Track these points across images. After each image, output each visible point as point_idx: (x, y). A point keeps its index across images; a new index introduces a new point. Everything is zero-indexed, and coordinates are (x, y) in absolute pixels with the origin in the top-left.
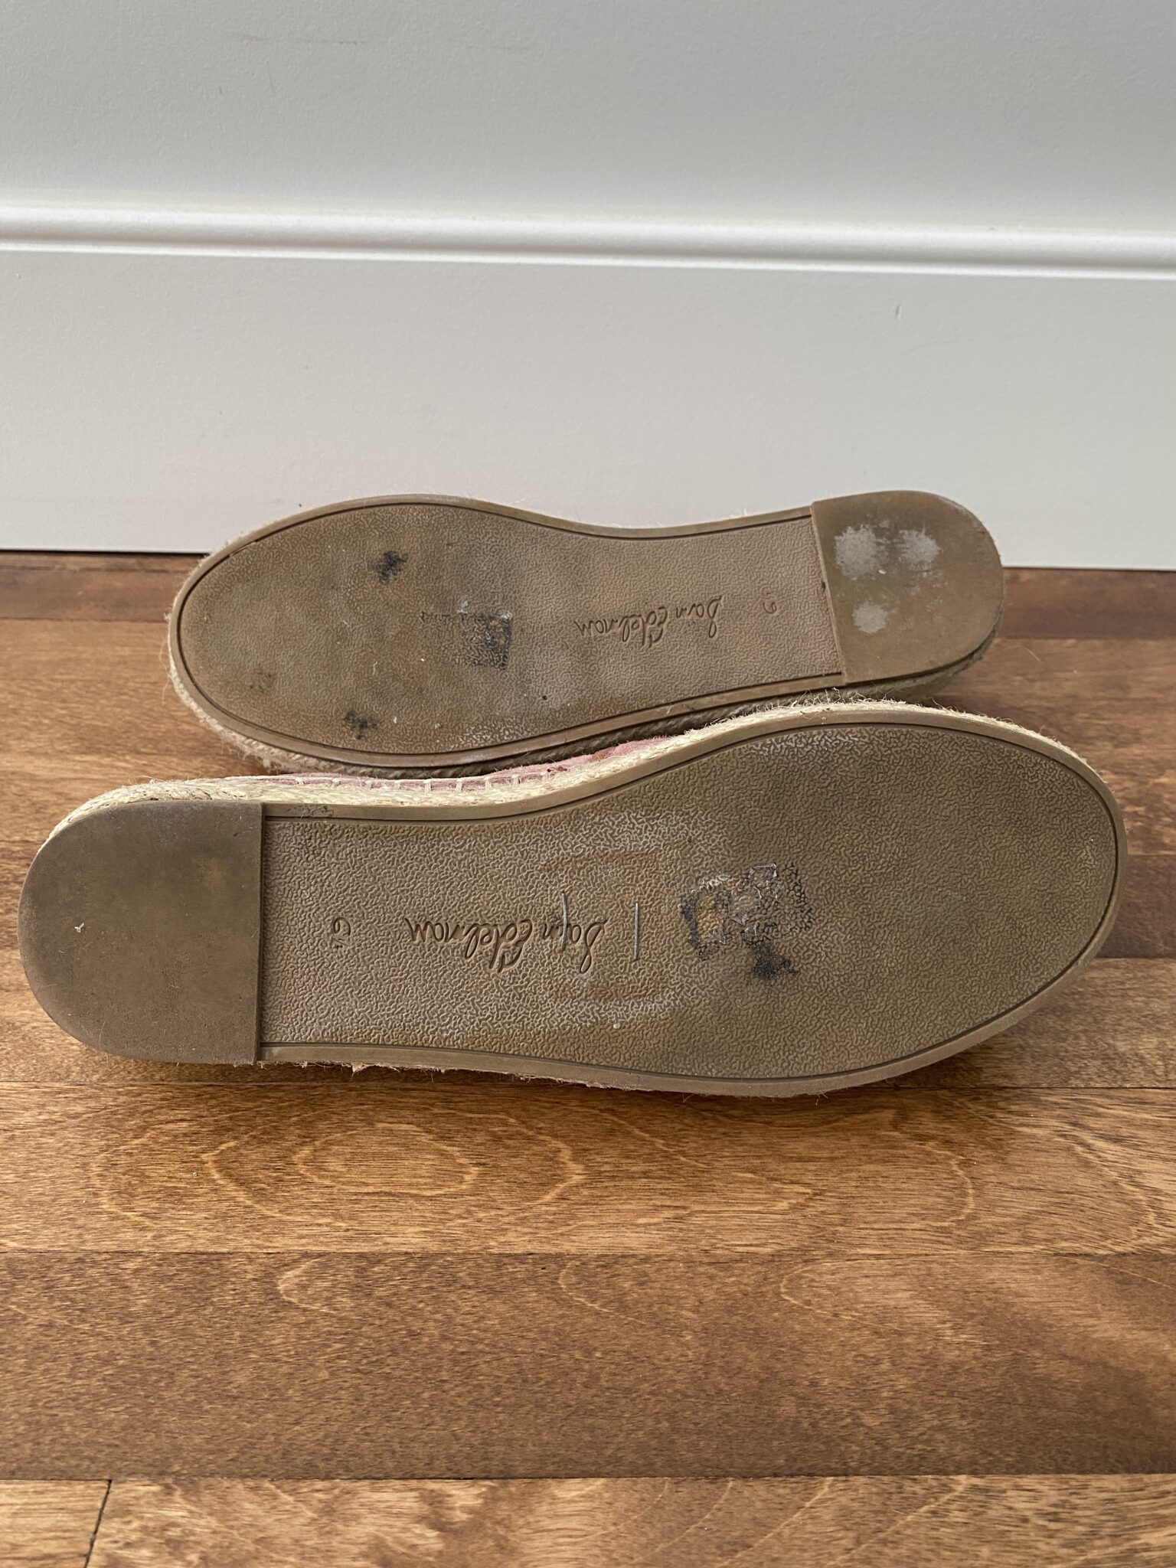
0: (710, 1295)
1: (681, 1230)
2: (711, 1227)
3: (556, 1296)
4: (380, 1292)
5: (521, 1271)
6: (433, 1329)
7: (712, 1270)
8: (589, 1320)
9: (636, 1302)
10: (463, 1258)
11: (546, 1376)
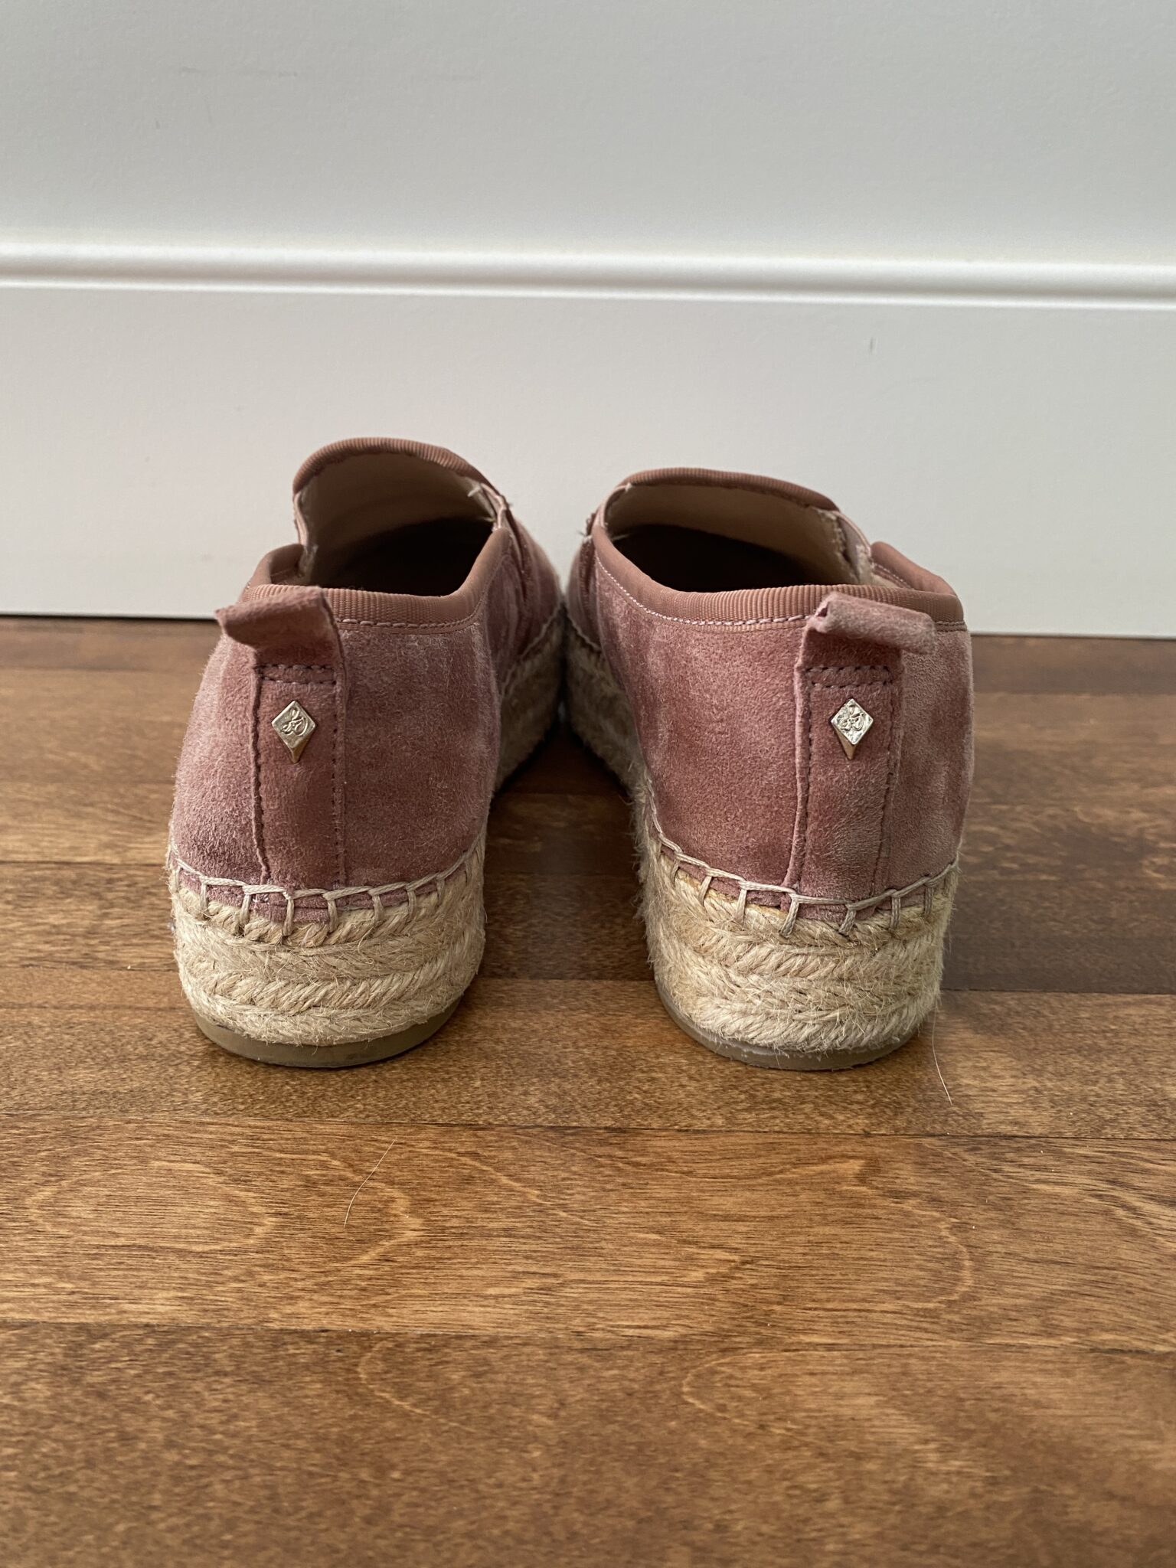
0: (576, 1394)
1: (547, 1304)
2: (590, 1302)
3: (353, 1393)
4: (94, 1378)
5: (304, 1353)
6: (156, 1432)
7: (584, 1360)
8: (390, 1425)
9: (466, 1401)
10: (225, 1335)
11: (309, 1504)
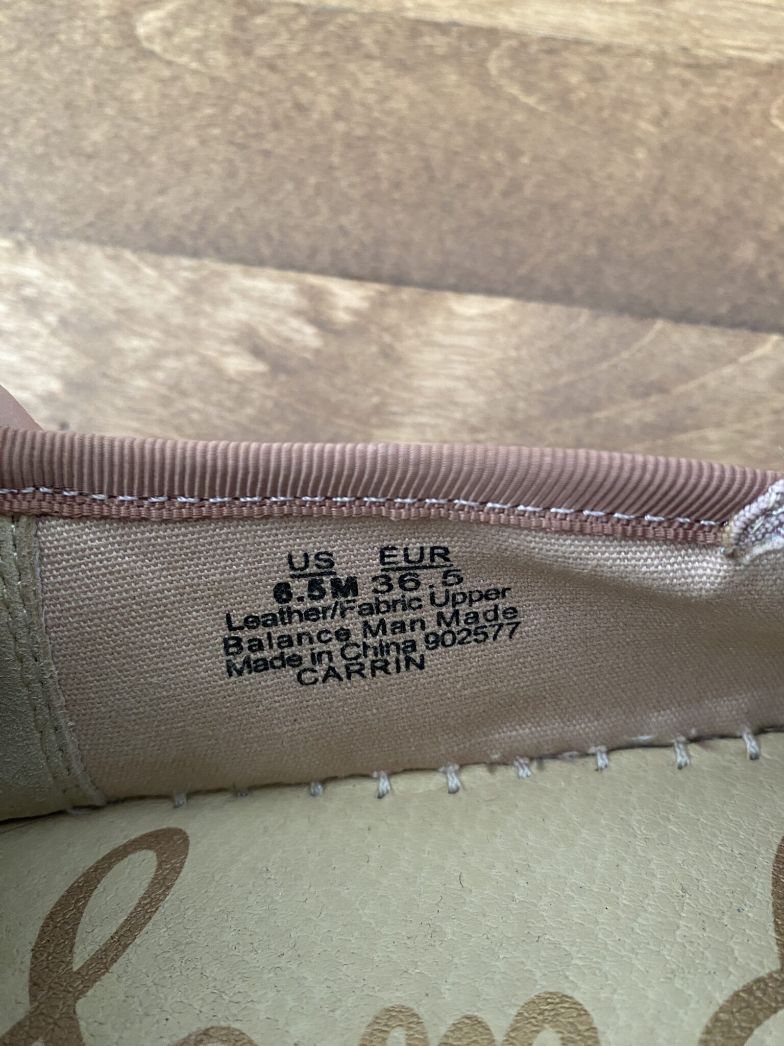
0: (679, 105)
1: (658, 16)
3: (483, 82)
4: (264, 51)
5: (440, 44)
6: (324, 105)
7: (688, 75)
8: (520, 117)
9: (582, 102)
10: (369, 19)
11: (457, 175)
